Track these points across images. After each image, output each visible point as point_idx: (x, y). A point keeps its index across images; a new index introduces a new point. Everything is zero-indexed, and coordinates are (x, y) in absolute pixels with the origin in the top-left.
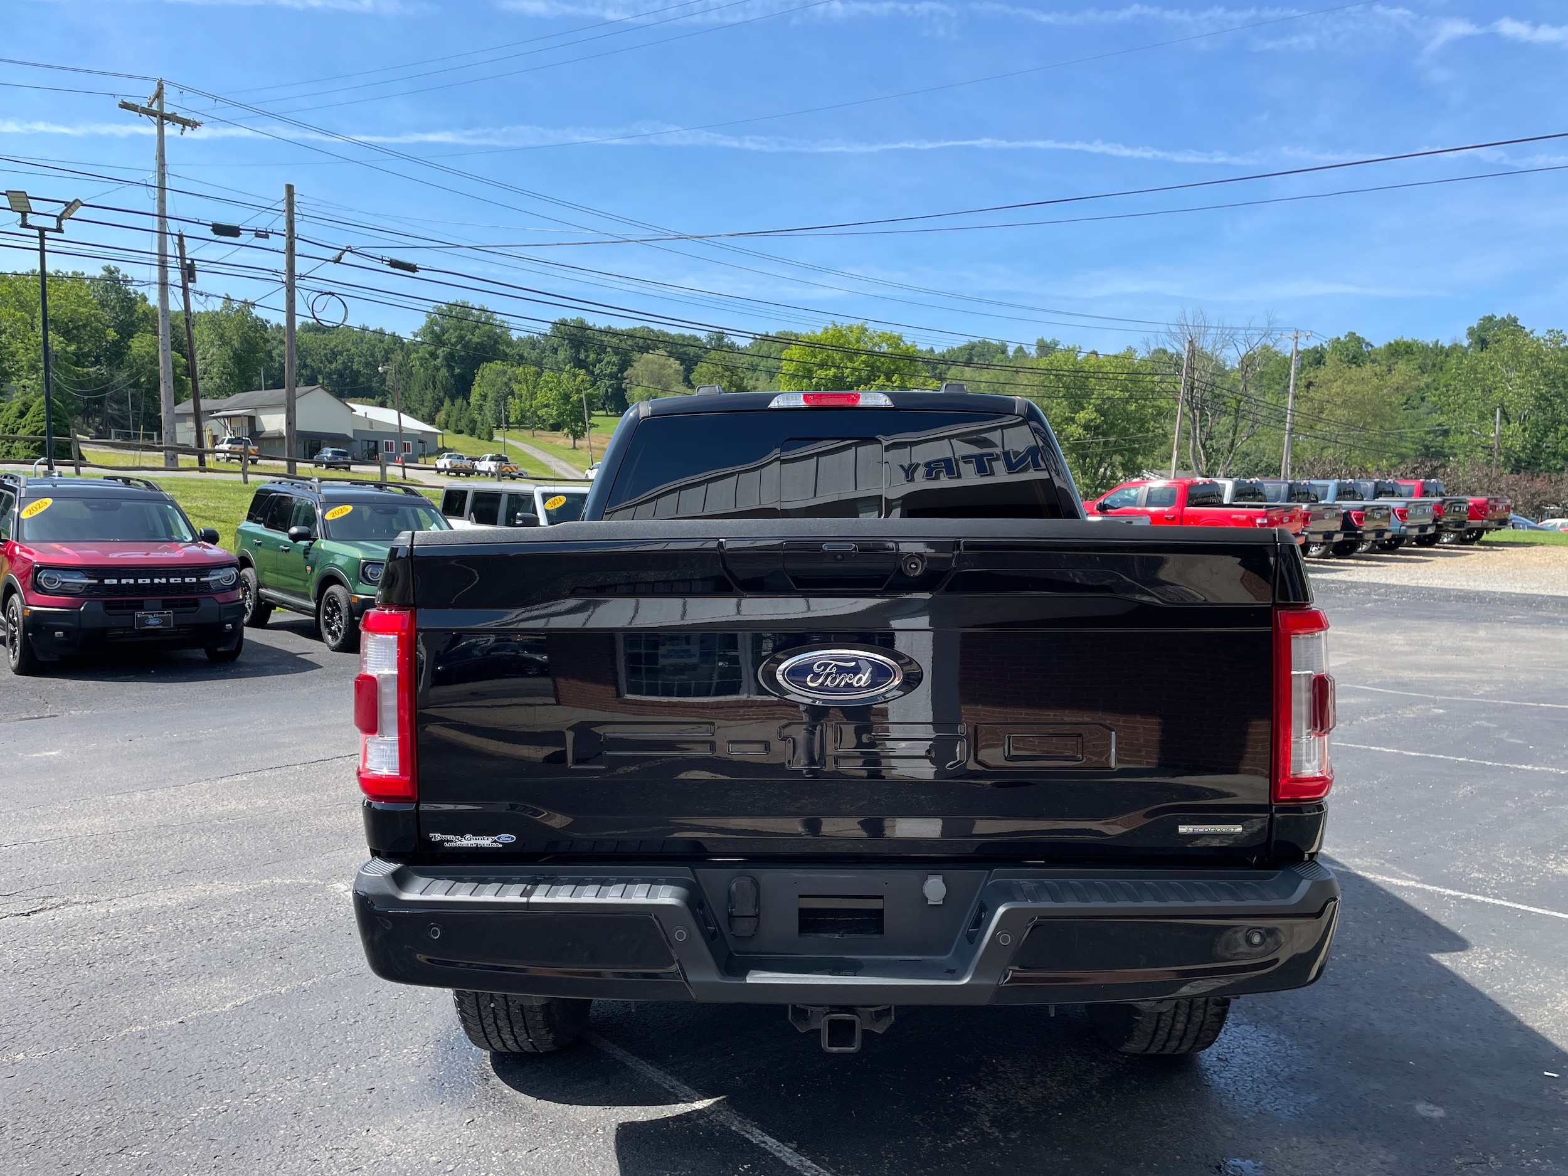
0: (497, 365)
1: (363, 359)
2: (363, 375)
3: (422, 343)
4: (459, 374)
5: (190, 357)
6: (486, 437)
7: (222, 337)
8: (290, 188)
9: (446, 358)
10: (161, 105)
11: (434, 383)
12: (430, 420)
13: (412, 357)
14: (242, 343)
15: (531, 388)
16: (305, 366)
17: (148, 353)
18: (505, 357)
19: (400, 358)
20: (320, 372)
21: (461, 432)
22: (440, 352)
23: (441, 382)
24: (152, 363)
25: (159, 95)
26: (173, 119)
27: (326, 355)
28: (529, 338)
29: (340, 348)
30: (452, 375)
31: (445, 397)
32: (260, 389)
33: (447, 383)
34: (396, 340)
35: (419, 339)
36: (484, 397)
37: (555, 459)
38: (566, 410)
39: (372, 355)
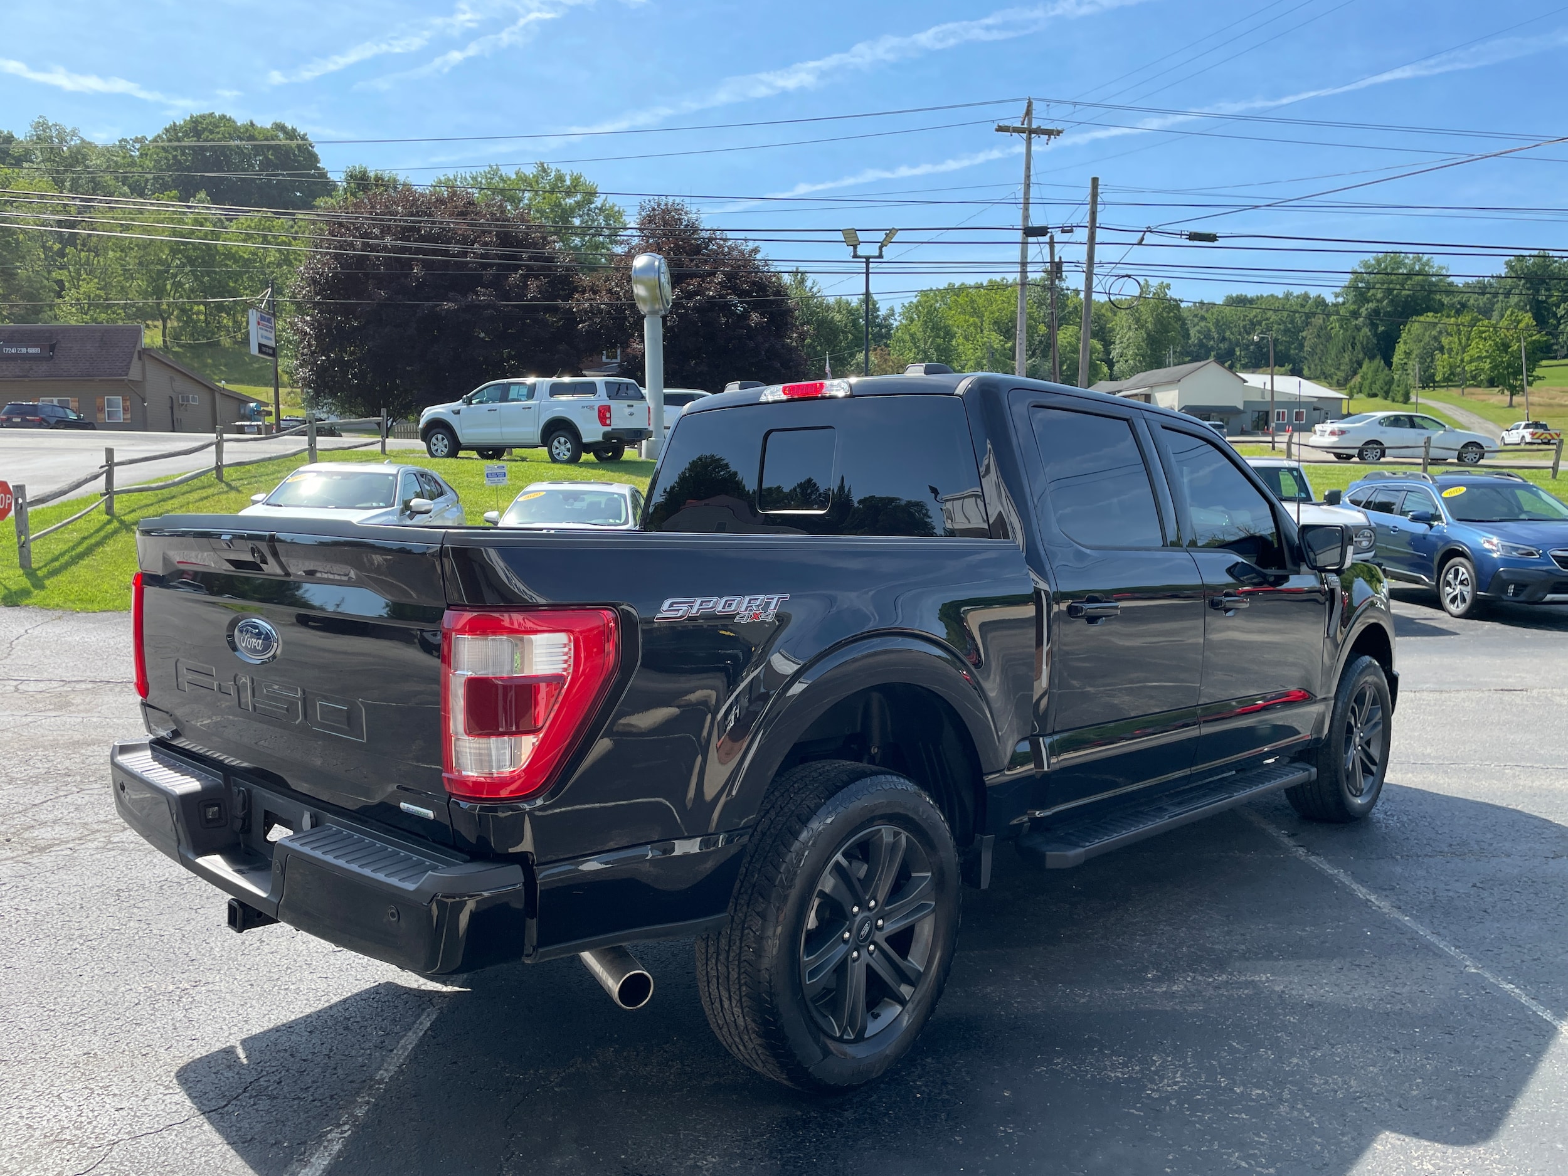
0: (1429, 317)
1: (1282, 327)
2: (1281, 343)
3: (1344, 303)
4: (1383, 332)
5: (1107, 344)
6: (1401, 399)
7: (1138, 320)
8: (1095, 181)
9: (1369, 317)
10: (1030, 123)
11: (1353, 345)
12: (1340, 385)
13: (1331, 319)
14: (1155, 325)
15: (1463, 341)
16: (1224, 339)
17: (1069, 343)
18: (1439, 308)
19: (1321, 321)
20: (1238, 344)
21: (1375, 395)
22: (1363, 311)
23: (1362, 343)
24: (1073, 352)
25: (1028, 113)
26: (1040, 131)
27: (1244, 327)
28: (1478, 282)
29: (1259, 318)
30: (1376, 334)
31: (1364, 359)
32: (1169, 366)
33: (1368, 343)
34: (1320, 302)
35: (1340, 300)
36: (1408, 354)
37: (1480, 421)
38: (1503, 362)
39: (1292, 322)
